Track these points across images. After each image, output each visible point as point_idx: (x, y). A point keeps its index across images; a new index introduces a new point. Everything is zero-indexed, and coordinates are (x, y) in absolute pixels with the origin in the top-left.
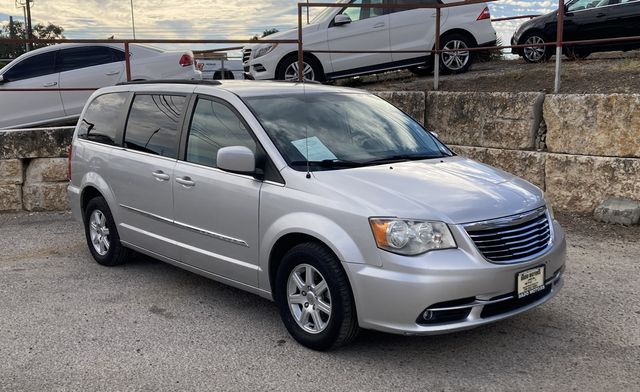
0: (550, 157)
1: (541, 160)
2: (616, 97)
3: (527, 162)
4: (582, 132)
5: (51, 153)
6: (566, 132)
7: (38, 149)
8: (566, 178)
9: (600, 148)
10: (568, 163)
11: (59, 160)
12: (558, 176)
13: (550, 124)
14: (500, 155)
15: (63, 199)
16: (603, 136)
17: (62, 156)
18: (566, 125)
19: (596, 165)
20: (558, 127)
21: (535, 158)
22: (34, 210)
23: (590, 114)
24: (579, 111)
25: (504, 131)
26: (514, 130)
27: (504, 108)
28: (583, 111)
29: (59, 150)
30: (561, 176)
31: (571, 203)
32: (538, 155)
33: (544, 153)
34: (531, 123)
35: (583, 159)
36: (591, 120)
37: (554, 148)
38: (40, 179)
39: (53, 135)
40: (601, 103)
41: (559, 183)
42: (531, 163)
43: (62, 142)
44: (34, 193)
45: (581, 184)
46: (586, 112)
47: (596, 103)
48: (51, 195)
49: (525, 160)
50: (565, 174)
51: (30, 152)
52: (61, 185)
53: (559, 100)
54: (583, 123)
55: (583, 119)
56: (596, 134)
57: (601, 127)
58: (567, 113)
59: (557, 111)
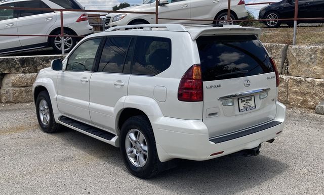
0: (291, 78)
1: (286, 80)
4: (309, 66)
5: (17, 71)
6: (299, 65)
7: (10, 69)
8: (299, 90)
9: (318, 75)
10: (300, 82)
11: (22, 74)
12: (295, 89)
13: (291, 61)
15: (24, 97)
16: (319, 68)
17: (23, 72)
18: (299, 62)
19: (316, 83)
20: (295, 63)
21: (283, 79)
22: (7, 102)
23: (313, 56)
24: (307, 55)
28: (309, 55)
29: (22, 69)
30: (297, 89)
31: (302, 103)
32: (284, 77)
33: (288, 76)
34: (280, 60)
35: (309, 80)
36: (313, 60)
37: (293, 74)
38: (10, 85)
39: (19, 61)
40: (319, 52)
41: (296, 92)
43: (24, 64)
44: (7, 93)
45: (308, 93)
46: (311, 56)
47: (316, 51)
48: (17, 94)
50: (299, 88)
51: (5, 70)
52: (22, 88)
53: (296, 49)
54: (309, 61)
55: (309, 59)
56: (316, 67)
57: (319, 64)
58: (300, 56)
59: (295, 54)
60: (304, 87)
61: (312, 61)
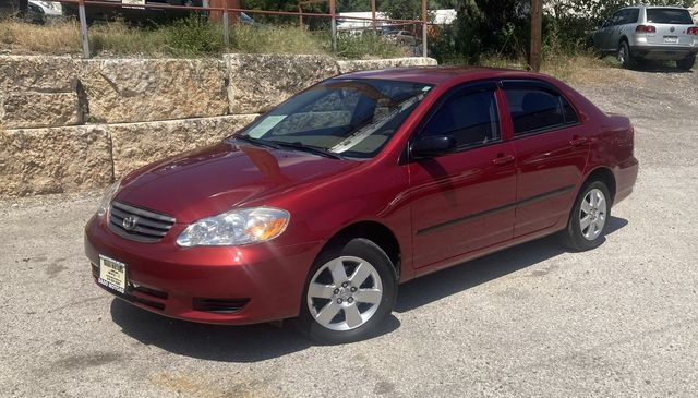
0: (116, 128)
1: (106, 134)
2: (173, 62)
3: (89, 139)
4: (146, 98)
6: (125, 99)
8: (140, 147)
9: (167, 112)
10: (139, 131)
14: (46, 136)
16: (166, 101)
18: (125, 92)
19: (170, 128)
21: (100, 132)
23: (152, 79)
24: (140, 77)
25: (42, 105)
26: (59, 102)
27: (39, 76)
28: (144, 76)
30: (135, 147)
32: (102, 128)
35: (155, 124)
36: (153, 85)
40: (162, 68)
41: (131, 155)
42: (95, 139)
46: (147, 78)
47: (156, 68)
49: (86, 136)
50: (137, 144)
54: (147, 88)
55: (146, 84)
56: (160, 99)
57: (164, 92)
58: (126, 79)
59: (113, 78)
60: (147, 141)
61: (151, 88)
